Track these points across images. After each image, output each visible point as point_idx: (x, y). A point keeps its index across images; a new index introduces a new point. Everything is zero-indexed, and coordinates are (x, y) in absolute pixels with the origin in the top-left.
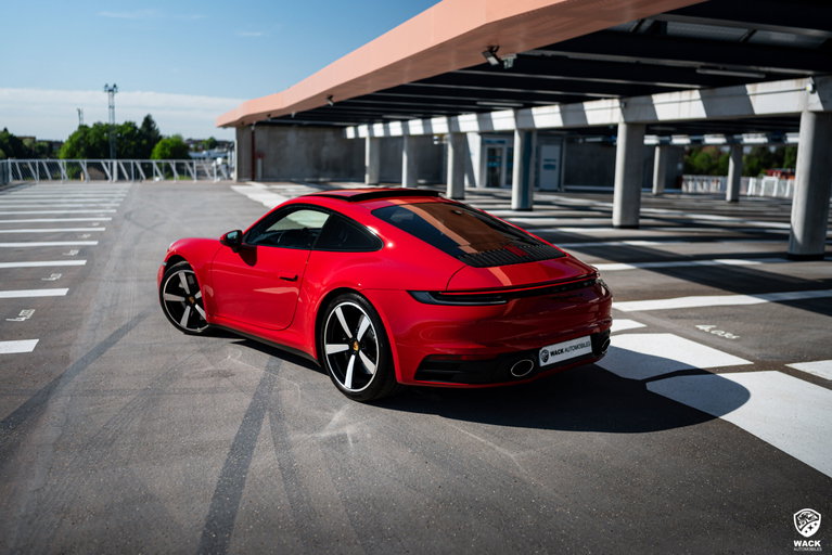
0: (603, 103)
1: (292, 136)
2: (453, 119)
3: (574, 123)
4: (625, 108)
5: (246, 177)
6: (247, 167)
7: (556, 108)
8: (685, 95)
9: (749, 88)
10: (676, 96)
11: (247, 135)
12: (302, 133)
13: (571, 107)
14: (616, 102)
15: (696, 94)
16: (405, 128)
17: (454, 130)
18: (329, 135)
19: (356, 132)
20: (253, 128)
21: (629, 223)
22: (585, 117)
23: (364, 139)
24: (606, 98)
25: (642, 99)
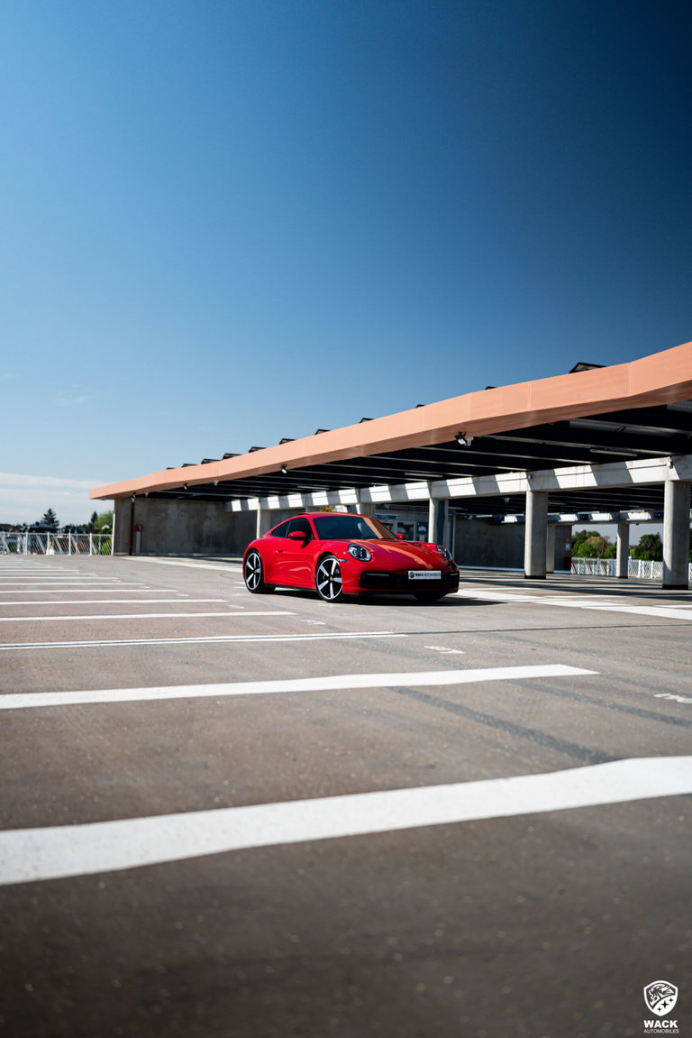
0: (511, 475)
1: (173, 509)
2: (362, 490)
3: (486, 491)
4: (531, 479)
5: (122, 551)
6: (125, 540)
7: (470, 480)
8: (580, 469)
9: (628, 464)
10: (572, 470)
11: (126, 507)
12: (183, 506)
13: (482, 478)
14: (524, 475)
15: (588, 468)
16: (307, 501)
17: (363, 500)
18: (211, 509)
19: (244, 505)
20: (133, 500)
21: (537, 574)
22: (497, 487)
23: (255, 512)
24: (514, 471)
25: (546, 472)
